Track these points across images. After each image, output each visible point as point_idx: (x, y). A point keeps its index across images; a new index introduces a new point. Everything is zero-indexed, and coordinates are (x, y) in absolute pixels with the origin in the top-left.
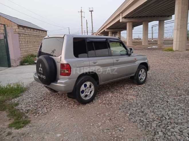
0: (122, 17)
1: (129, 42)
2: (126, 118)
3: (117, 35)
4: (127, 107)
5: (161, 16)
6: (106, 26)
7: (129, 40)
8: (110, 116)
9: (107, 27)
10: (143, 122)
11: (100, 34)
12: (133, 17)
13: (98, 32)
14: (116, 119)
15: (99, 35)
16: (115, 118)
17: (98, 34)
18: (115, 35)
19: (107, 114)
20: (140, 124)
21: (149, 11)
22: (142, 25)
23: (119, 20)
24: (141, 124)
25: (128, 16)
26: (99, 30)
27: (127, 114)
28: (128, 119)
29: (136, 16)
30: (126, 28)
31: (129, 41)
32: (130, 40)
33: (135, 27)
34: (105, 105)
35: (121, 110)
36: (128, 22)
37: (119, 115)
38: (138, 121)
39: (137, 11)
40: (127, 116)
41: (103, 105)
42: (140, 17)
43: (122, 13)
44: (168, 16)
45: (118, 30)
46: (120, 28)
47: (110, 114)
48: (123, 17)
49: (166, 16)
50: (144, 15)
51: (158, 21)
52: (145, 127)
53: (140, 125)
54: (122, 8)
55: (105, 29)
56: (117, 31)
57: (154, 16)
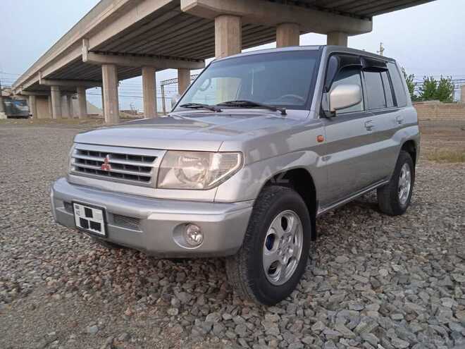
0: (87, 48)
1: (110, 114)
2: (170, 325)
3: (76, 98)
4: (159, 286)
5: (183, 59)
6: (41, 70)
7: (110, 110)
8: (106, 336)
9: (46, 74)
10: (234, 329)
11: (21, 93)
12: (116, 54)
13: (17, 85)
14: (133, 340)
15: (19, 94)
16: (129, 337)
17: (17, 92)
18: (69, 98)
19: (92, 329)
20: (225, 337)
21: (155, 42)
22: (141, 77)
23: (81, 57)
24: (230, 334)
25: (104, 50)
26: (19, 79)
27: (170, 311)
28: (180, 329)
29: (124, 51)
30: (101, 81)
31: (112, 112)
32: (113, 110)
33: (122, 80)
34: (75, 293)
35: (143, 299)
36: (105, 64)
37: (142, 322)
38: (218, 328)
39: (127, 38)
40: (172, 318)
41: (68, 295)
42: (134, 55)
43: (88, 37)
44: (198, 61)
45: (77, 83)
46: (82, 80)
47: (104, 326)
48: (89, 49)
49: (192, 59)
50: (144, 52)
51: (177, 70)
52: (248, 342)
53: (229, 339)
54: (87, 26)
55: (38, 78)
56: (76, 87)
57: (167, 57)
